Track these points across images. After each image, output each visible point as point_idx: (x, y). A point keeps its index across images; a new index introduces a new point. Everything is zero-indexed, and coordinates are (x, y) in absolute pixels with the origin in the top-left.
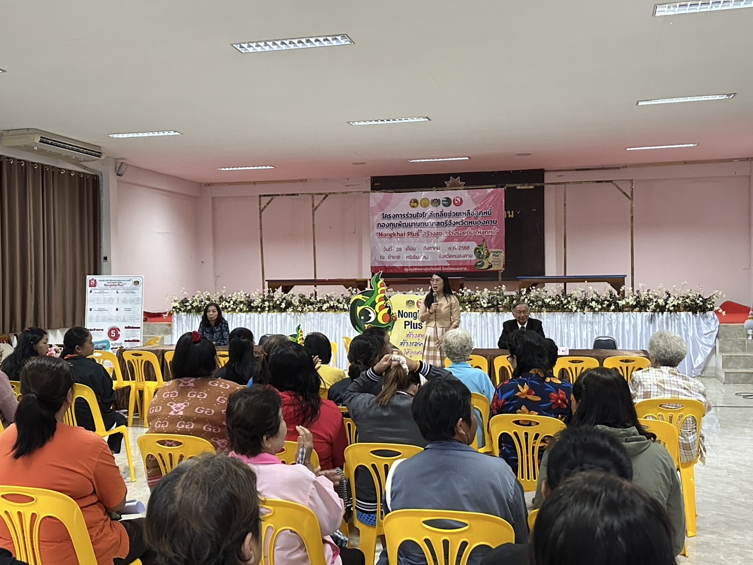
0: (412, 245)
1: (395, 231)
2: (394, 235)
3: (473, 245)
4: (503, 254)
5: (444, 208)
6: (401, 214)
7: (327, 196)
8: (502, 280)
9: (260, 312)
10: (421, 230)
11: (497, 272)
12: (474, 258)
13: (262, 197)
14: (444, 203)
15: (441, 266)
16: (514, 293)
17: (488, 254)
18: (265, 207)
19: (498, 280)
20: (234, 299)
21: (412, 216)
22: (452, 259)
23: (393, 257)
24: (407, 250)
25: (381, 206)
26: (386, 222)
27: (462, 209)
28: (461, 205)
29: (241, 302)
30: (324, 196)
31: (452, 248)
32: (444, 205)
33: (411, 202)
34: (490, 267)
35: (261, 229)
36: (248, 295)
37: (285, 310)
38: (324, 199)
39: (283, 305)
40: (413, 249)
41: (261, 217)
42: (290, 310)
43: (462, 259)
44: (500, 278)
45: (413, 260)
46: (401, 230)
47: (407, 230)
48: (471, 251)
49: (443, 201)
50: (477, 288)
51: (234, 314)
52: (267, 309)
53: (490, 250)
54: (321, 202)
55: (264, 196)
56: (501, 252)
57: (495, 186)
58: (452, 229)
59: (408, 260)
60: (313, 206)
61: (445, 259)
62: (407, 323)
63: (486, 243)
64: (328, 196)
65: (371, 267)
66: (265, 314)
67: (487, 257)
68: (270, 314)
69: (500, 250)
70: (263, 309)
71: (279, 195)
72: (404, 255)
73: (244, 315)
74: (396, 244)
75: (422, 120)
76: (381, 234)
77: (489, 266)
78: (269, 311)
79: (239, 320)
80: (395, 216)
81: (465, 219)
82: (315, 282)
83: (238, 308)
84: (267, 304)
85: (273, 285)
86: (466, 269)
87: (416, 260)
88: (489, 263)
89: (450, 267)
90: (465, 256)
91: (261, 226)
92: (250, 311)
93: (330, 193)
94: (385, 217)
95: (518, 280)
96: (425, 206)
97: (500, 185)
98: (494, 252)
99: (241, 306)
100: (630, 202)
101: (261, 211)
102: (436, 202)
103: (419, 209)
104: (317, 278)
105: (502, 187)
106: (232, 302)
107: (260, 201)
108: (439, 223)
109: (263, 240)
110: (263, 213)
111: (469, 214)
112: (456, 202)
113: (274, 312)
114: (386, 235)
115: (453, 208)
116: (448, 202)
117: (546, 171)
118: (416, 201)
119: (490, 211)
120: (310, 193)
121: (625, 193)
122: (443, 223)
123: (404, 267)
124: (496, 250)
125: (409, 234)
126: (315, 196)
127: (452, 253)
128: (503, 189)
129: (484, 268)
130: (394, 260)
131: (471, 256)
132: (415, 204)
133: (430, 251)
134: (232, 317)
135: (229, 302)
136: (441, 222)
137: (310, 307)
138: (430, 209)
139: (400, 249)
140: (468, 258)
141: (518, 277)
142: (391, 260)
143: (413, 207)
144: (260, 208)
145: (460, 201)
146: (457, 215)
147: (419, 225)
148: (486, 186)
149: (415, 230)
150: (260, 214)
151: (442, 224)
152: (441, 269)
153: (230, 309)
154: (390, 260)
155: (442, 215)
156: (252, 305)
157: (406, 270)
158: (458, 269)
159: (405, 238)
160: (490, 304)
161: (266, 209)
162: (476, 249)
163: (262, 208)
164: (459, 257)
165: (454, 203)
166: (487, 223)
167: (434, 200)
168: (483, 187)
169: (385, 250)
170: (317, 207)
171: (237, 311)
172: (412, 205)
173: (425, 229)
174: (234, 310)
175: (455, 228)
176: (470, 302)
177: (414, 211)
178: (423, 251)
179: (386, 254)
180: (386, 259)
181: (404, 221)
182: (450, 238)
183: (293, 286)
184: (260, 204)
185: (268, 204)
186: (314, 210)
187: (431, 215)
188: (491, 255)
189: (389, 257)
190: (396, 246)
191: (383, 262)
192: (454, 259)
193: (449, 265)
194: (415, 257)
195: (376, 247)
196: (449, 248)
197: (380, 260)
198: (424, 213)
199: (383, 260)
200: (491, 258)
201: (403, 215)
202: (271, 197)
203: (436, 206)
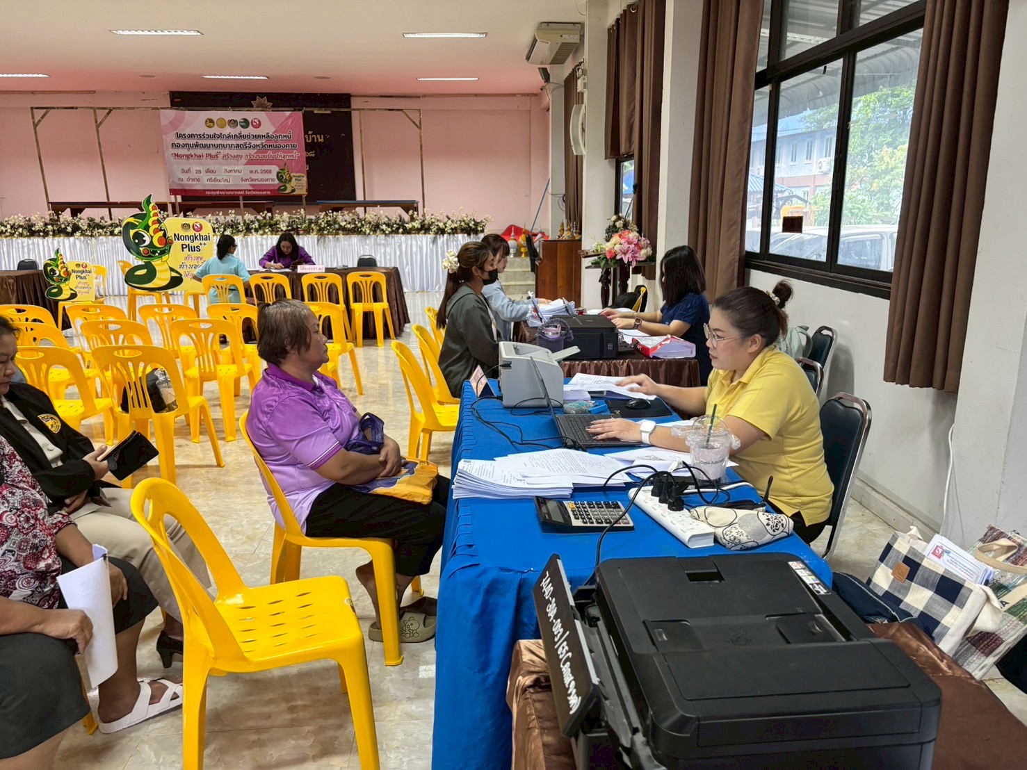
0: (212, 167)
1: (192, 152)
2: (192, 156)
3: (275, 169)
4: (305, 179)
5: (242, 129)
6: (196, 135)
7: (110, 111)
9: (44, 237)
10: (220, 152)
11: (300, 196)
12: (277, 182)
13: (35, 110)
14: (243, 124)
15: (245, 190)
16: (313, 217)
17: (291, 178)
18: (39, 121)
19: (302, 204)
20: (11, 223)
21: (209, 137)
22: (254, 183)
23: (193, 180)
24: (207, 172)
25: (174, 124)
26: (181, 142)
27: (261, 131)
28: (259, 127)
29: (21, 226)
30: (108, 111)
31: (254, 171)
32: (242, 127)
33: (206, 121)
34: (293, 191)
35: (38, 145)
36: (27, 219)
37: (72, 234)
38: (108, 114)
39: (69, 229)
40: (213, 172)
41: (36, 133)
42: (78, 234)
43: (264, 183)
44: (304, 202)
45: (214, 183)
46: (199, 151)
47: (205, 152)
48: (274, 175)
49: (240, 122)
50: (278, 211)
51: (14, 239)
52: (51, 233)
53: (292, 175)
54: (105, 117)
55: (37, 108)
56: (303, 177)
57: (292, 109)
58: (252, 151)
59: (209, 182)
60: (96, 122)
61: (247, 183)
62: (184, 246)
63: (287, 167)
64: (113, 112)
65: (170, 190)
66: (50, 239)
67: (290, 181)
68: (56, 238)
69: (302, 175)
70: (46, 234)
71: (54, 108)
72: (205, 178)
73: (25, 240)
75: (193, 33)
76: (177, 155)
78: (54, 235)
79: (20, 246)
80: (191, 136)
81: (265, 142)
82: (109, 205)
83: (17, 233)
84: (50, 227)
85: (58, 208)
86: (269, 193)
87: (217, 183)
88: (292, 187)
89: (254, 190)
90: (267, 180)
91: (37, 142)
92: (32, 235)
93: (114, 108)
94: (179, 136)
95: (318, 204)
96: (222, 127)
97: (297, 108)
98: (296, 176)
99: (20, 230)
100: (419, 130)
101: (35, 126)
102: (233, 123)
103: (216, 130)
104: (111, 200)
105: (300, 110)
106: (9, 226)
107: (33, 114)
108: (238, 145)
109: (42, 158)
110: (37, 128)
111: (269, 137)
112: (255, 124)
113: (60, 236)
114: (183, 156)
115: (251, 130)
116: (246, 124)
117: (352, 96)
118: (211, 121)
119: (289, 135)
120: (91, 108)
121: (414, 122)
123: (205, 190)
124: (298, 174)
125: (209, 155)
126: (97, 110)
127: (254, 176)
128: (301, 112)
129: (287, 191)
130: (193, 183)
131: (273, 180)
132: (211, 124)
133: (231, 174)
134: (12, 243)
135: (6, 227)
136: (241, 144)
137: (100, 231)
138: (228, 130)
139: (200, 172)
140: (270, 182)
141: (318, 201)
142: (191, 182)
143: (209, 127)
144: (34, 122)
145: (258, 123)
146: (256, 137)
147: (218, 146)
148: (283, 109)
149: (213, 152)
150: (35, 129)
151: (242, 146)
152: (245, 192)
153: (8, 233)
154: (189, 183)
155: (241, 136)
156: (33, 229)
157: (208, 193)
158: (261, 193)
159: (204, 160)
160: (290, 228)
161: (40, 123)
162: (278, 173)
163: (36, 122)
164: (261, 180)
165: (253, 125)
166: (287, 147)
167: (231, 120)
168: (280, 109)
169: (183, 171)
170: (101, 123)
171: (15, 235)
172: (208, 125)
173: (224, 152)
174: (12, 235)
175: (255, 151)
176: (271, 226)
177: (211, 132)
178: (224, 174)
179: (184, 177)
180: (185, 182)
181: (200, 142)
182: (251, 162)
183: (84, 209)
184: (33, 117)
185: (42, 117)
186: (98, 126)
187: (229, 137)
188: (294, 179)
189: (189, 179)
190: (195, 168)
191: (181, 185)
192: (257, 183)
193: (251, 188)
194: (215, 180)
195: (173, 168)
196: (251, 172)
197: (178, 182)
198: (221, 134)
199: (182, 183)
200: (293, 182)
201: (199, 135)
202: (46, 110)
203: (234, 127)
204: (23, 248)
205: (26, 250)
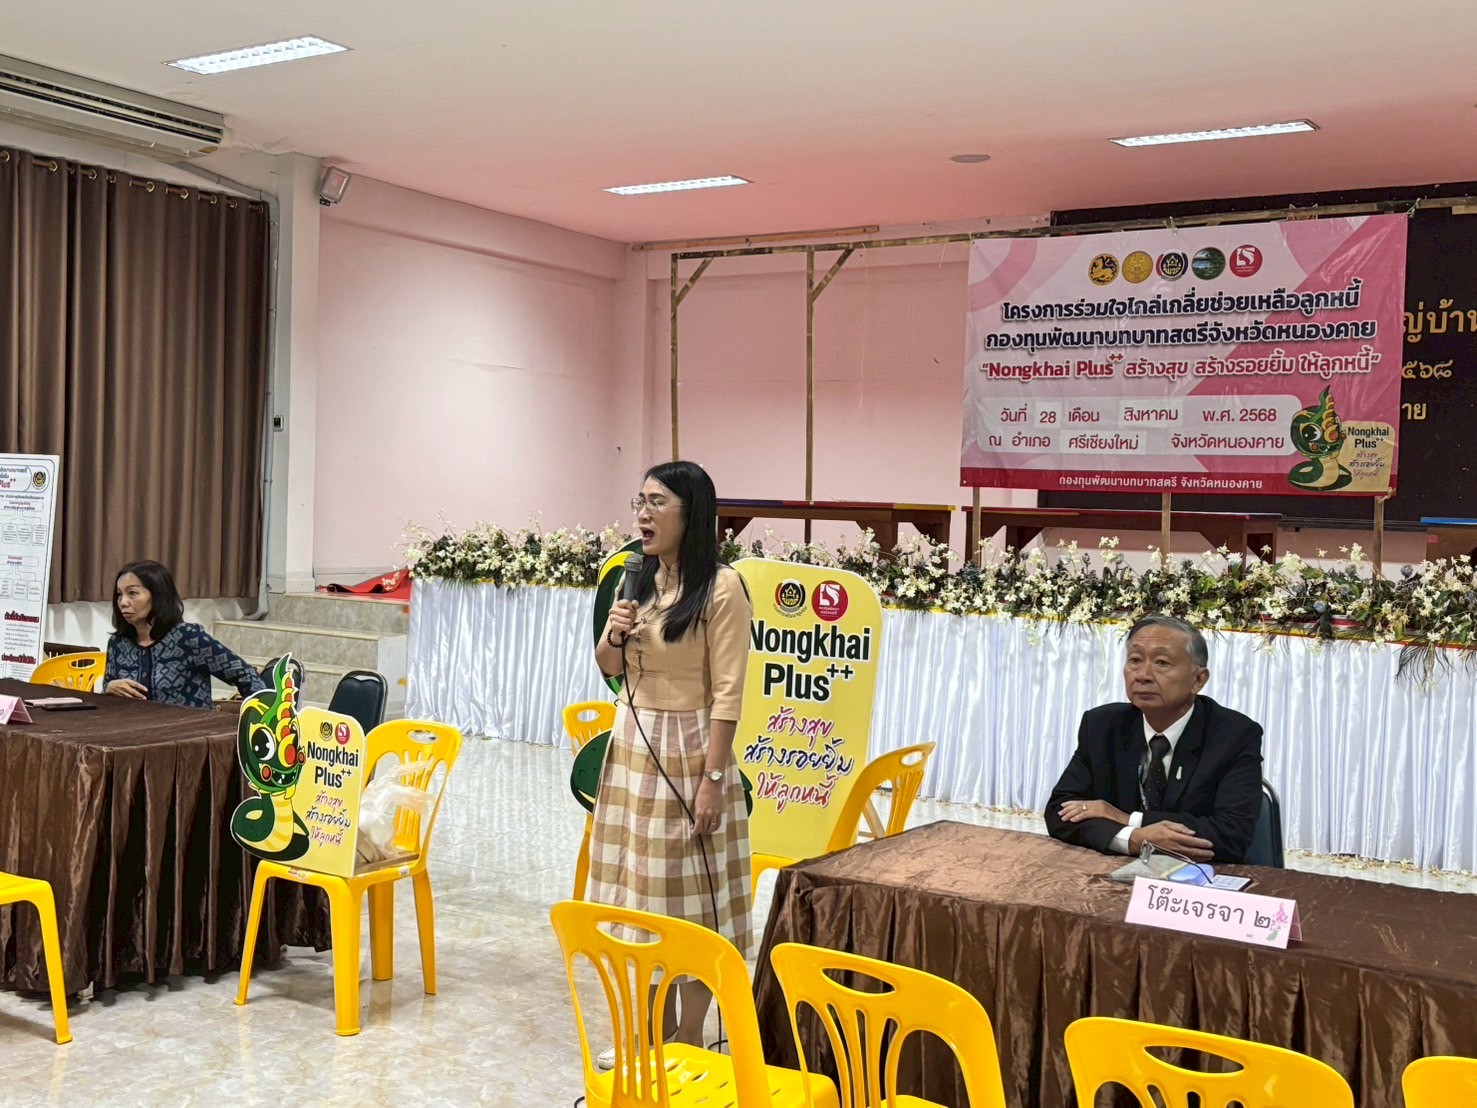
0: (1089, 404)
1: (1040, 358)
2: (1037, 370)
3: (1289, 406)
4: (1391, 441)
6: (1060, 306)
7: (849, 252)
8: (1385, 529)
10: (1120, 357)
11: (1368, 499)
12: (1290, 449)
13: (679, 261)
14: (1202, 266)
15: (1180, 475)
17: (1340, 438)
18: (686, 288)
19: (1371, 528)
21: (1096, 310)
22: (1212, 451)
23: (1030, 442)
24: (1072, 417)
25: (1001, 280)
26: (1014, 329)
27: (1259, 285)
28: (1254, 272)
30: (840, 253)
31: (1218, 416)
32: (1200, 274)
33: (1094, 265)
34: (1344, 480)
38: (841, 261)
40: (1090, 417)
41: (674, 318)
43: (1248, 451)
44: (1379, 520)
45: (1089, 451)
46: (1057, 356)
47: (1075, 356)
48: (1282, 428)
49: (1195, 260)
53: (1345, 426)
54: (833, 271)
55: (686, 256)
56: (1385, 433)
57: (1375, 207)
58: (1221, 351)
59: (1074, 450)
60: (811, 284)
61: (1193, 450)
63: (1332, 400)
64: (853, 253)
65: (962, 470)
67: (1335, 448)
69: (1383, 426)
71: (721, 254)
72: (1064, 433)
74: (1040, 399)
76: (995, 369)
77: (1341, 477)
80: (1043, 311)
81: (1267, 321)
82: (808, 510)
86: (1259, 485)
87: (1098, 450)
88: (1341, 467)
89: (1209, 476)
90: (1256, 443)
91: (674, 344)
93: (858, 245)
94: (1011, 313)
95: (1426, 528)
96: (1137, 277)
97: (1394, 203)
98: (1361, 432)
101: (676, 300)
102: (1173, 264)
103: (1119, 289)
104: (814, 498)
105: (1403, 209)
107: (674, 270)
108: (1179, 331)
109: (679, 384)
110: (678, 307)
111: (1282, 302)
112: (1240, 263)
114: (1011, 370)
115: (1227, 284)
116: (1212, 264)
118: (1108, 262)
119: (1353, 292)
120: (803, 247)
122: (1193, 330)
123: (1060, 473)
124: (1366, 425)
125: (1085, 367)
126: (817, 255)
127: (1215, 430)
128: (1404, 216)
129: (1321, 482)
130: (1030, 450)
131: (1277, 443)
132: (1108, 272)
133: (1144, 423)
136: (1187, 330)
138: (1154, 287)
139: (1052, 416)
140: (1268, 451)
141: (1426, 520)
142: (1023, 448)
143: (1099, 281)
144: (674, 292)
145: (1252, 260)
146: (1239, 304)
147: (1116, 339)
148: (1344, 209)
149: (1097, 356)
150: (674, 310)
151: (1190, 335)
152: (1179, 482)
154: (1018, 450)
155: (1191, 304)
158: (1232, 484)
159: (1070, 382)
161: (689, 295)
162: (1298, 420)
163: (678, 292)
164: (1238, 444)
165: (1234, 268)
166: (1339, 332)
167: (1169, 256)
168: (1335, 210)
169: (1007, 416)
170: (821, 287)
172: (1098, 275)
173: (1130, 354)
175: (1232, 348)
177: (1100, 295)
178: (1122, 423)
179: (1006, 432)
180: (1007, 447)
181: (1067, 327)
182: (1212, 384)
183: (748, 520)
184: (673, 281)
185: (693, 279)
186: (813, 296)
187: (1157, 307)
188: (1350, 439)
189: (1017, 440)
190: (1040, 406)
191: (995, 455)
192: (1222, 451)
193: (1203, 469)
194: (1096, 442)
195: (980, 407)
196: (1208, 416)
197: (988, 448)
198: (1131, 300)
199: (998, 449)
200: (1348, 452)
201: (1067, 307)
202: (702, 260)
203: (1174, 277)
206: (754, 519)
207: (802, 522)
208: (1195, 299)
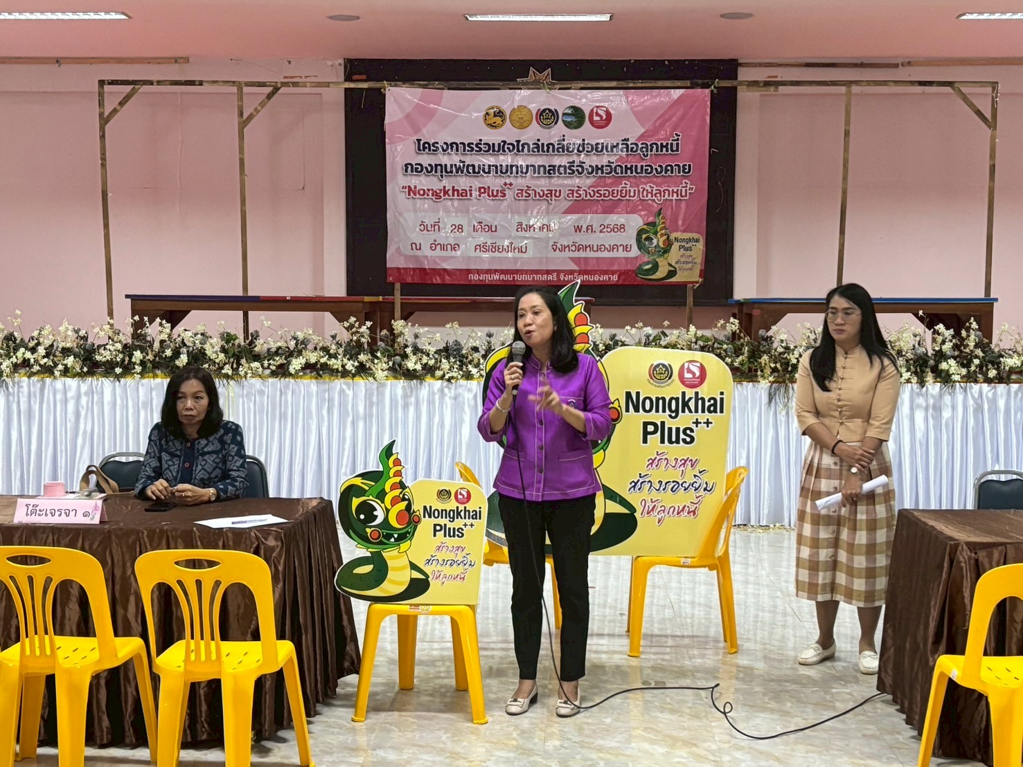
0: (489, 219)
1: (447, 183)
2: (446, 193)
3: (635, 222)
4: (700, 246)
5: (565, 130)
6: (463, 144)
7: (277, 89)
8: (694, 305)
9: (118, 377)
10: (511, 184)
11: (682, 286)
12: (635, 252)
13: (107, 88)
14: (569, 119)
15: (558, 272)
17: (669, 245)
18: (115, 111)
20: (47, 343)
21: (491, 149)
22: (582, 254)
23: (443, 248)
24: (475, 229)
25: (414, 121)
26: (426, 160)
27: (610, 135)
28: (607, 124)
29: (66, 352)
30: (269, 90)
31: (584, 229)
32: (568, 125)
33: (487, 114)
34: (672, 273)
35: (104, 165)
36: (82, 333)
38: (269, 96)
40: (491, 229)
41: (103, 137)
43: (606, 254)
44: (690, 300)
45: (491, 255)
46: (463, 182)
47: (476, 183)
48: (630, 238)
49: (564, 114)
51: (48, 380)
52: (138, 369)
53: (673, 236)
54: (262, 104)
55: (113, 83)
56: (697, 241)
57: (688, 83)
58: (586, 182)
59: (479, 253)
60: (241, 114)
61: (568, 254)
63: (664, 218)
64: (281, 91)
66: (128, 381)
67: (666, 251)
68: (145, 381)
69: (695, 236)
70: (128, 369)
71: (151, 83)
72: (470, 242)
73: (72, 383)
74: (449, 215)
76: (411, 190)
77: (670, 271)
78: (142, 374)
79: (59, 397)
80: (450, 147)
81: (617, 161)
83: (60, 367)
84: (138, 355)
86: (615, 278)
87: (497, 254)
88: (670, 265)
89: (580, 272)
90: (613, 248)
91: (103, 159)
92: (91, 373)
93: (285, 84)
94: (424, 147)
96: (522, 125)
98: (683, 240)
99: (70, 361)
100: (989, 132)
101: (104, 121)
102: (547, 117)
103: (508, 133)
104: (250, 294)
105: (705, 86)
106: (41, 351)
107: (101, 95)
108: (554, 166)
109: (110, 195)
110: (107, 127)
111: (627, 148)
112: (596, 118)
113: (155, 376)
114: (426, 192)
115: (587, 133)
116: (577, 117)
117: (740, 64)
118: (500, 114)
119: (675, 143)
120: (234, 82)
121: (979, 113)
122: (565, 167)
123: (469, 271)
124: (687, 235)
125: (483, 190)
126: (246, 90)
127: (582, 239)
128: (707, 91)
129: (660, 274)
130: (444, 253)
131: (626, 248)
132: (498, 120)
133: (531, 234)
134: (42, 389)
135: (33, 350)
136: (560, 166)
137: (256, 364)
138: (534, 133)
139: (460, 228)
140: (621, 254)
142: (438, 252)
143: (492, 126)
144: (101, 115)
145: (604, 117)
146: (597, 149)
147: (507, 172)
148: (667, 83)
150: (102, 129)
151: (562, 170)
152: (558, 276)
153: (36, 368)
154: (434, 254)
155: (562, 148)
156: (98, 358)
157: (474, 278)
158: (596, 278)
159: (473, 202)
161: (117, 116)
162: (640, 232)
163: (106, 114)
164: (599, 249)
165: (592, 122)
166: (667, 171)
167: (545, 110)
168: (660, 83)
169: (424, 228)
170: (251, 117)
171: (57, 373)
172: (491, 122)
173: (520, 182)
174: (48, 371)
175: (593, 180)
177: (494, 137)
178: (515, 234)
179: (425, 240)
180: (426, 251)
181: (469, 160)
182: (579, 206)
183: (188, 312)
184: (101, 104)
185: (121, 104)
186: (243, 124)
187: (539, 148)
188: (675, 246)
189: (433, 246)
190: (448, 221)
191: (416, 258)
192: (589, 254)
193: (575, 268)
194: (495, 248)
195: (401, 220)
196: (578, 229)
197: (409, 252)
198: (518, 142)
199: (419, 253)
200: (675, 254)
201: (469, 144)
202: (132, 87)
203: (548, 126)
204: (66, 401)
205: (71, 406)
206: (193, 312)
207: (241, 313)
208: (565, 143)
